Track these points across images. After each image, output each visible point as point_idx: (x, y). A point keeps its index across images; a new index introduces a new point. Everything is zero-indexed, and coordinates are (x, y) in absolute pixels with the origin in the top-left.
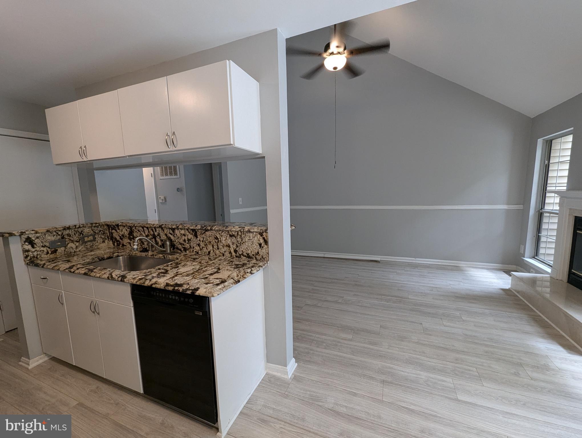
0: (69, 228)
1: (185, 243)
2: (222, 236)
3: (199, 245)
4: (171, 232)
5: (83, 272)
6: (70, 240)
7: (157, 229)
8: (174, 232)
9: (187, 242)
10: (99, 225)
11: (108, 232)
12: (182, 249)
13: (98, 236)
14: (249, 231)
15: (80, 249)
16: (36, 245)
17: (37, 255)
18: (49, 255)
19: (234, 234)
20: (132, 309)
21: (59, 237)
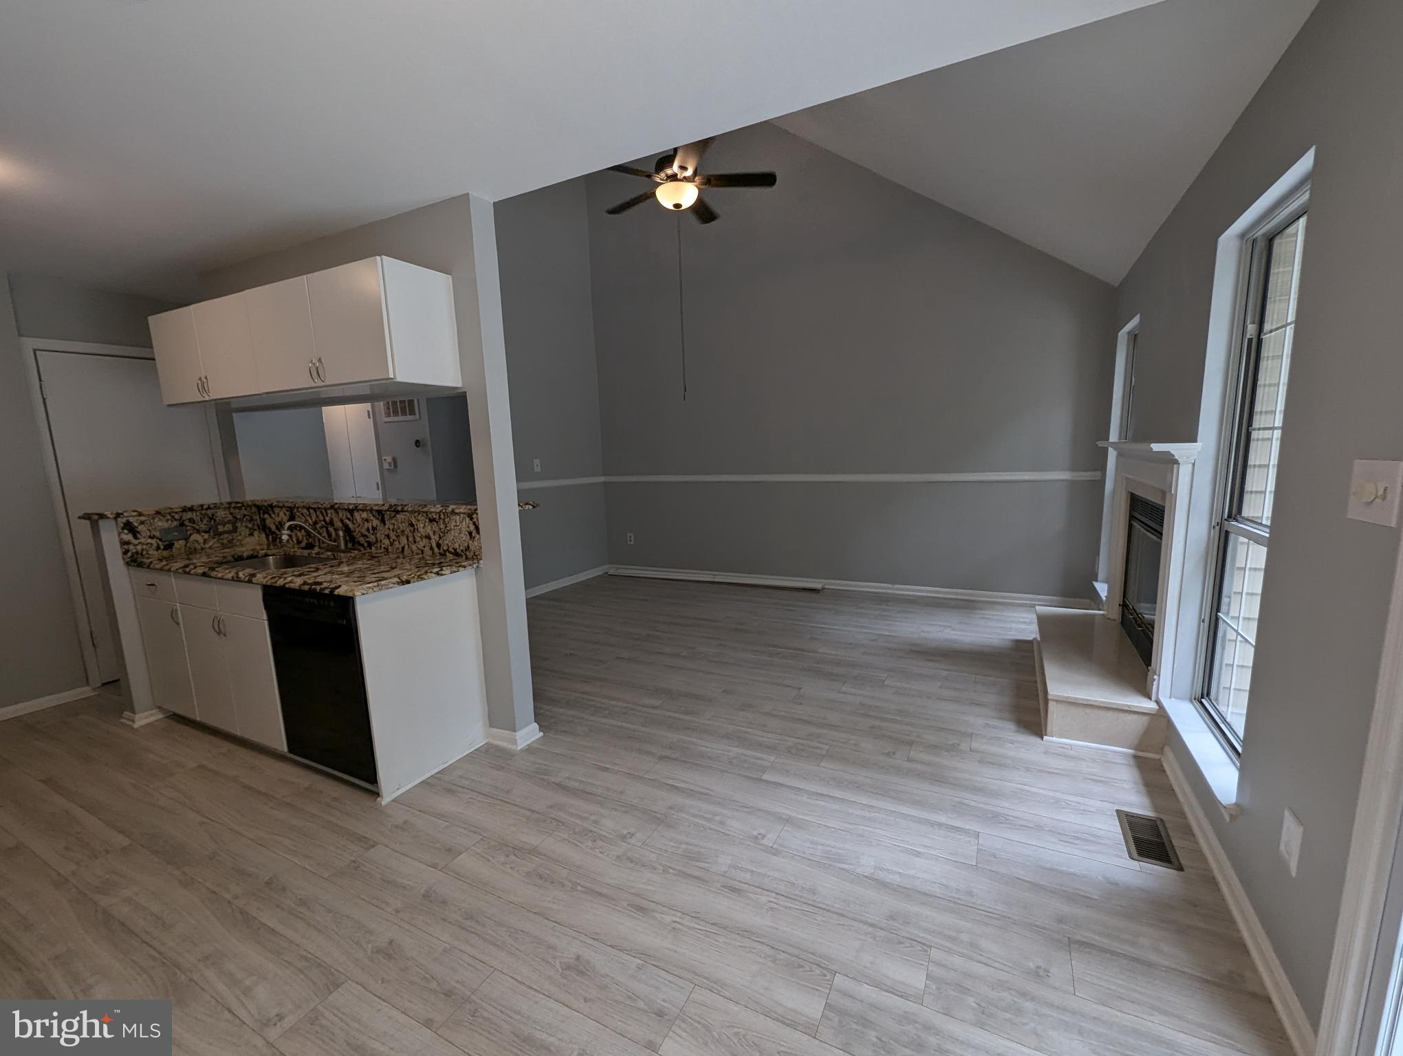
0: (191, 509)
1: (369, 535)
2: (418, 521)
3: (388, 536)
4: (349, 516)
5: (201, 572)
6: (194, 528)
7: (329, 512)
8: (352, 515)
9: (372, 532)
10: (243, 506)
11: (257, 517)
12: (366, 545)
13: (242, 524)
14: (453, 512)
15: (211, 543)
16: (141, 535)
17: (143, 550)
18: (160, 551)
19: (434, 517)
20: (266, 623)
21: (175, 523)
